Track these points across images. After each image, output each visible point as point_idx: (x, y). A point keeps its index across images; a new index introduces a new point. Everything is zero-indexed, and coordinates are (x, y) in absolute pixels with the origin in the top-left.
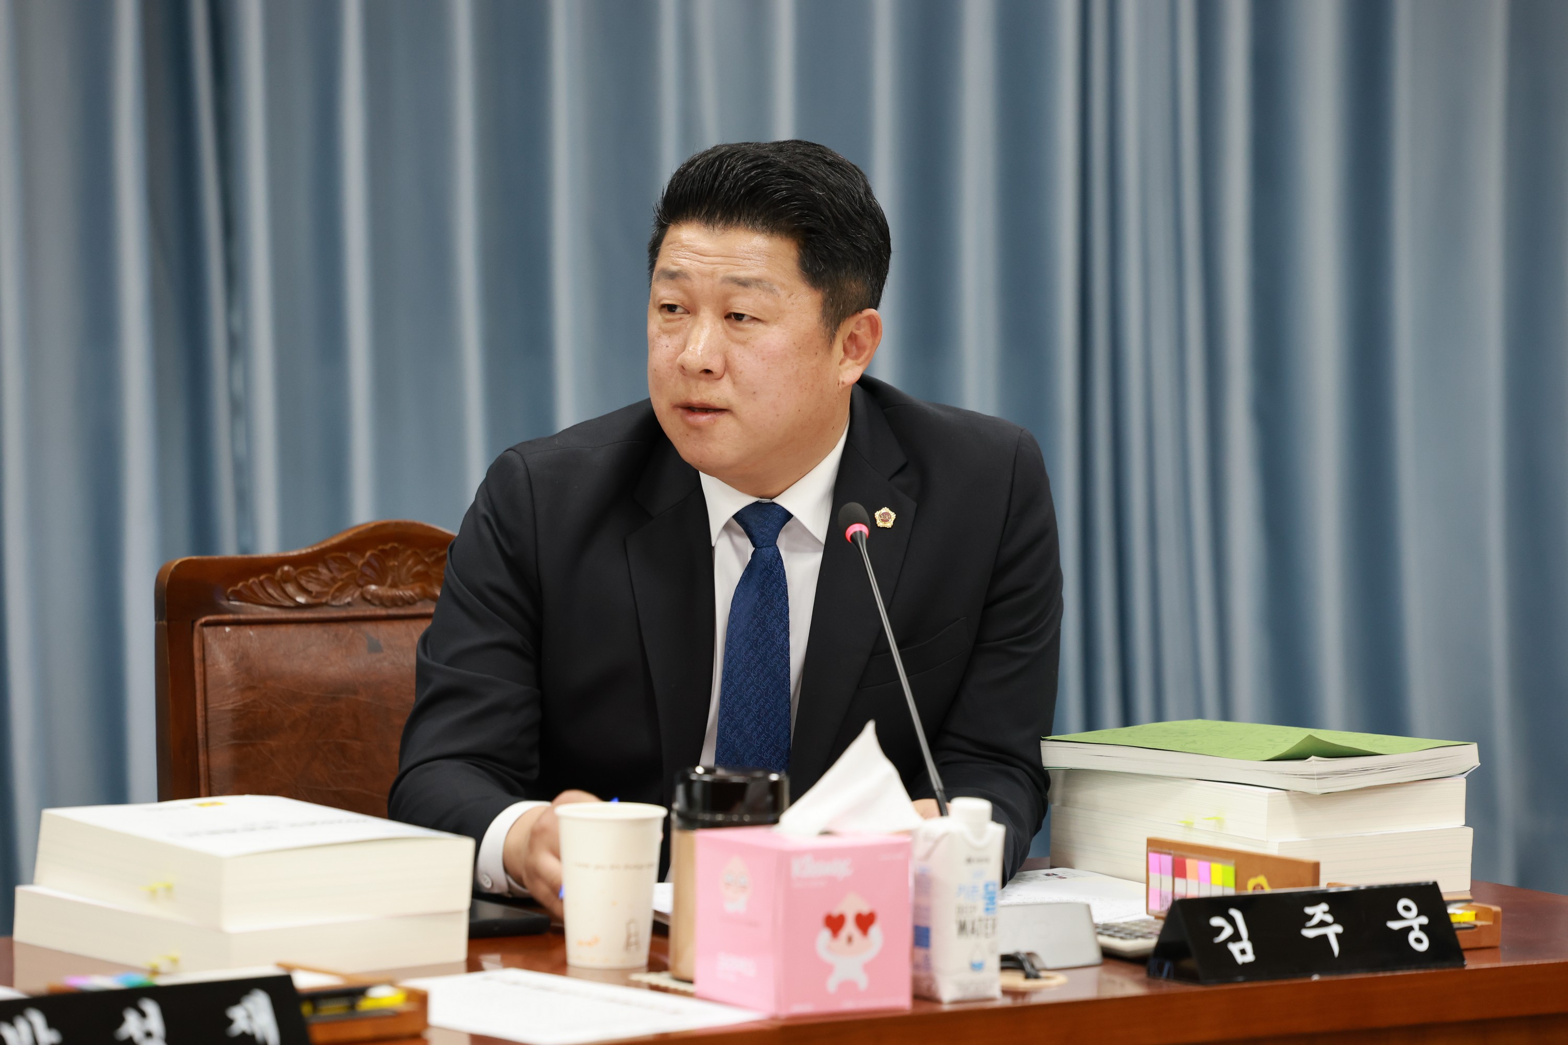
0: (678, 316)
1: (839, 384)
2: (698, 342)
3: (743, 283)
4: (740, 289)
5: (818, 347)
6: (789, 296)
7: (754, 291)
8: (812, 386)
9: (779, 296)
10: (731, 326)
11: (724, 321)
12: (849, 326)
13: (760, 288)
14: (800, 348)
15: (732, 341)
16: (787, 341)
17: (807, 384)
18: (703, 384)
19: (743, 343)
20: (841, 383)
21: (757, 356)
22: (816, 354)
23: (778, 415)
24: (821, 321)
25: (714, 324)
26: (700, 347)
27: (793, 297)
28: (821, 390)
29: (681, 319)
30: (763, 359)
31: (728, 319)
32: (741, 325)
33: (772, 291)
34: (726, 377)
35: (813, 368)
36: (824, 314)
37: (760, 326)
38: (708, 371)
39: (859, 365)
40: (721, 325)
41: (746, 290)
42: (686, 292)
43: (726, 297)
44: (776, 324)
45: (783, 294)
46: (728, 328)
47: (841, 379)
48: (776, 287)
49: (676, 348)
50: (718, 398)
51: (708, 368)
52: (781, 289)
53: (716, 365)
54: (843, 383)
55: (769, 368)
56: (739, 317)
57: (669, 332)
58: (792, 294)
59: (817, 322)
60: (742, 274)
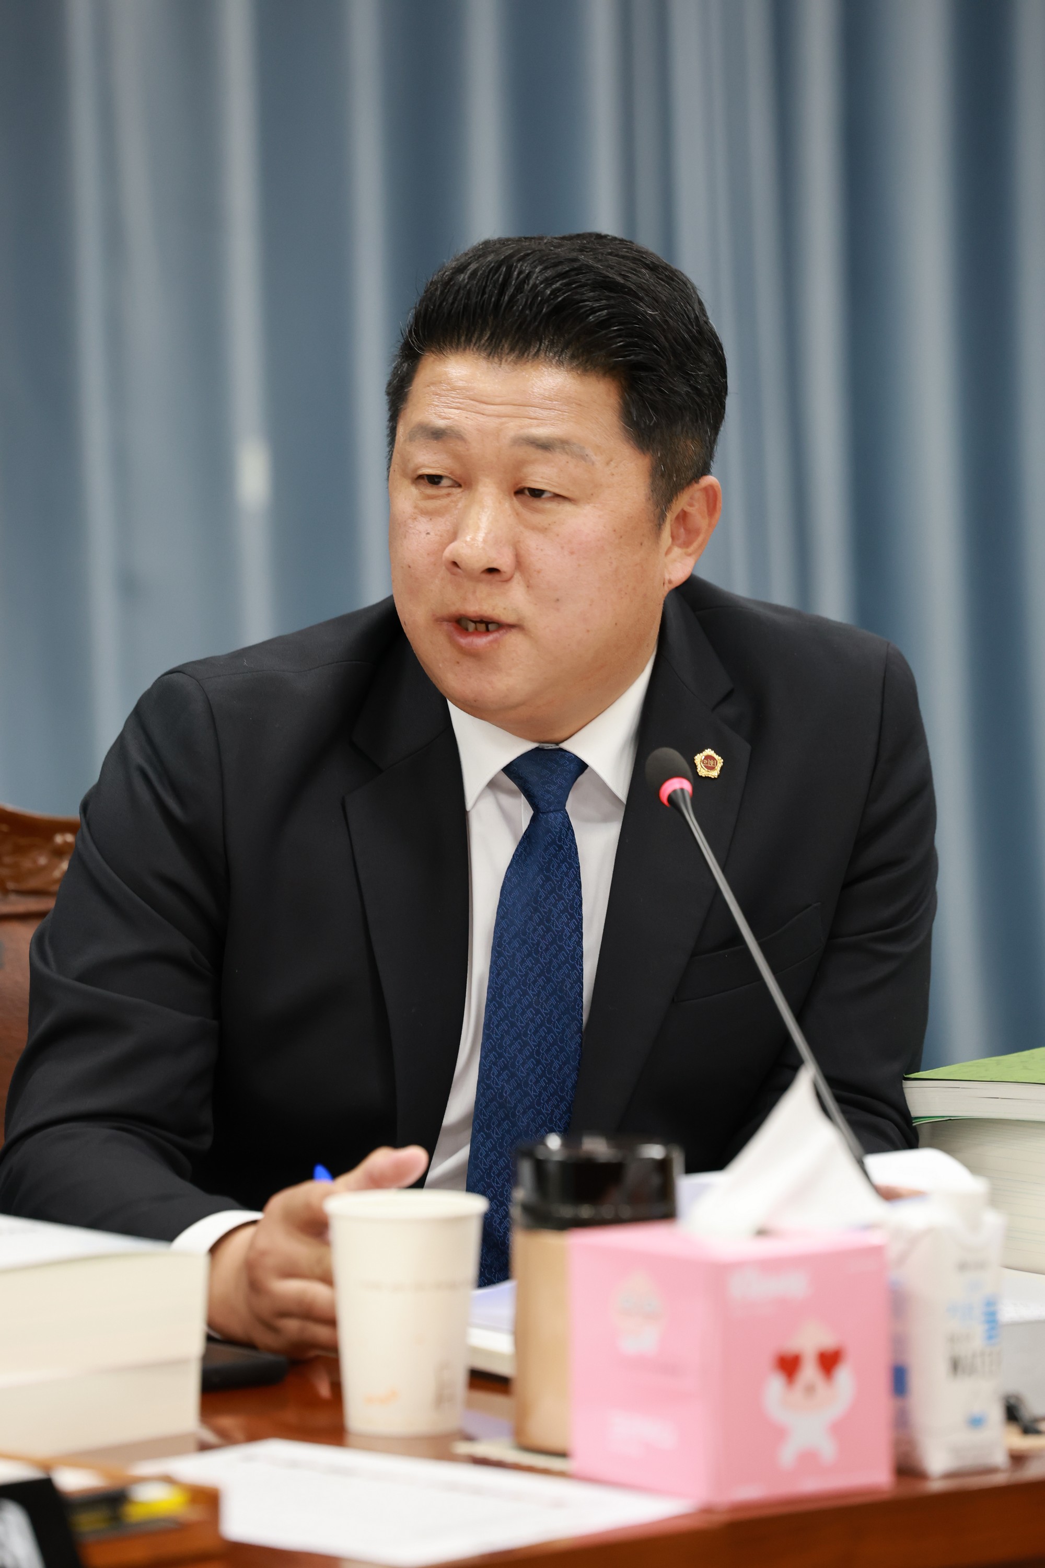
0: (444, 491)
1: (664, 584)
2: (478, 528)
3: (545, 446)
4: (539, 454)
5: (643, 535)
6: (608, 463)
7: (560, 458)
8: (634, 589)
9: (593, 464)
10: (524, 505)
11: (514, 498)
12: (682, 502)
13: (567, 453)
14: (621, 537)
15: (526, 527)
16: (605, 527)
17: (628, 586)
18: (483, 590)
19: (543, 530)
20: (667, 582)
21: (562, 548)
22: (641, 544)
23: (588, 631)
24: (649, 499)
25: (500, 503)
26: (481, 536)
27: (613, 464)
28: (645, 595)
29: (448, 495)
30: (572, 553)
31: (520, 496)
32: (538, 504)
33: (583, 457)
34: (517, 576)
35: (636, 565)
36: (654, 488)
37: (567, 507)
38: (492, 571)
39: (690, 555)
40: (509, 505)
41: (548, 455)
42: (457, 457)
43: (519, 465)
44: (588, 503)
45: (598, 460)
46: (521, 509)
47: (667, 577)
48: (589, 451)
49: (441, 536)
50: (505, 609)
51: (494, 565)
52: (596, 455)
53: (504, 562)
54: (670, 582)
55: (579, 565)
56: (537, 493)
57: (430, 514)
58: (611, 460)
59: (644, 500)
60: (542, 431)
